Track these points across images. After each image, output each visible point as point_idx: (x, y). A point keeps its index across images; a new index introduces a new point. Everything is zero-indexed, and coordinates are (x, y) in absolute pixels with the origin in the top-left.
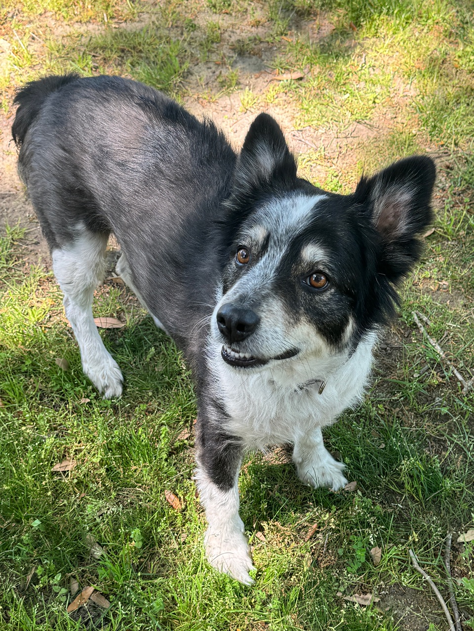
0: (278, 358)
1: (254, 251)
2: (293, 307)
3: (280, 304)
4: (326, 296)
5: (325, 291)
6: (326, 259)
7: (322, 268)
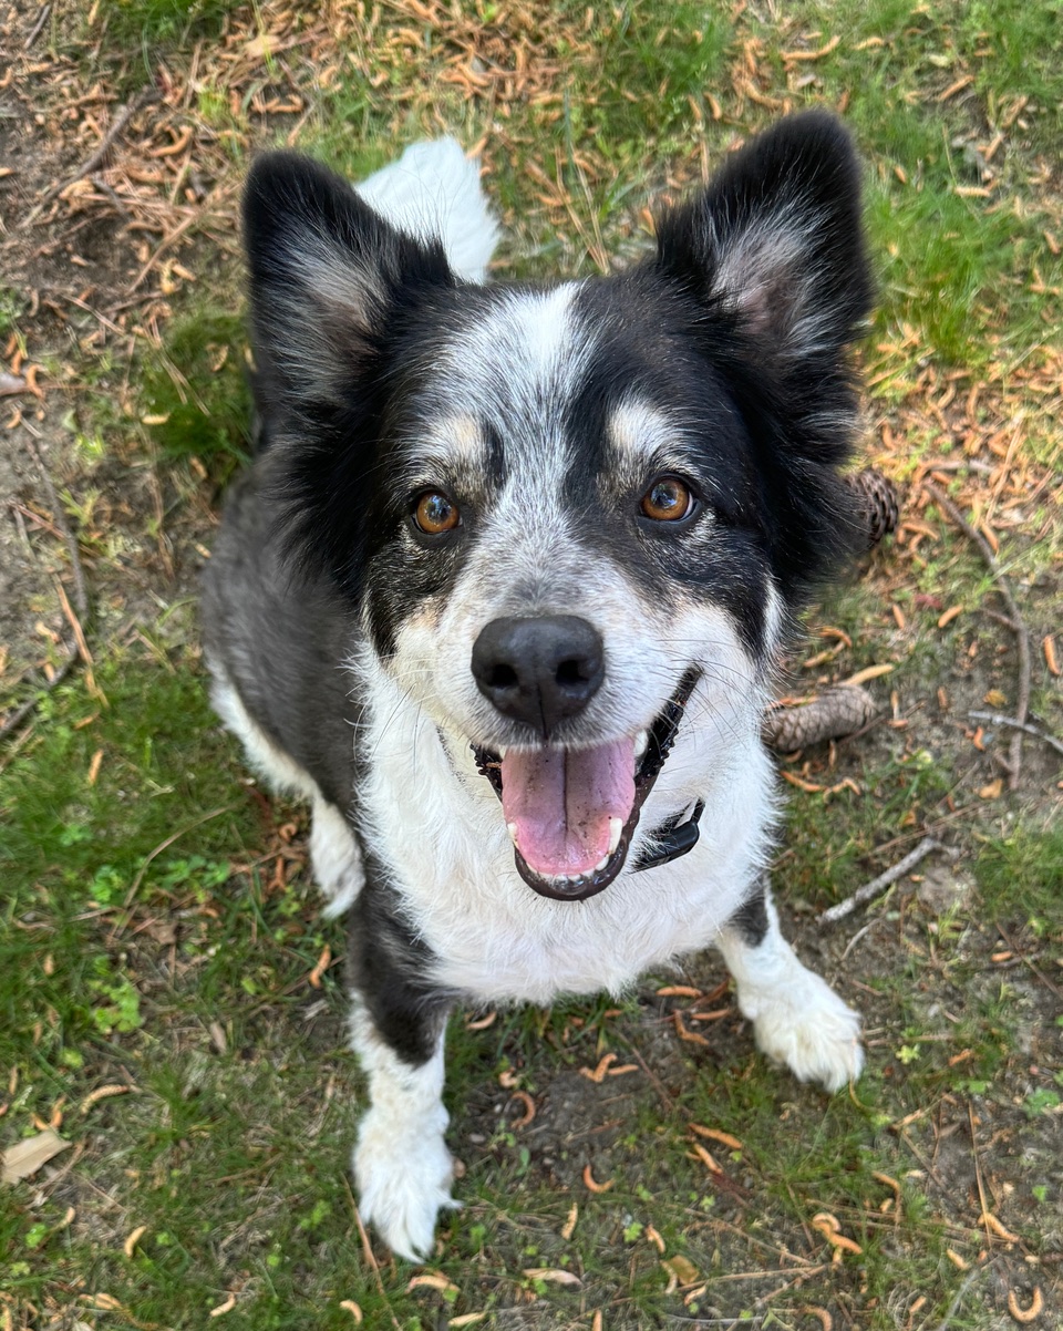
5: (693, 519)
7: (673, 462)
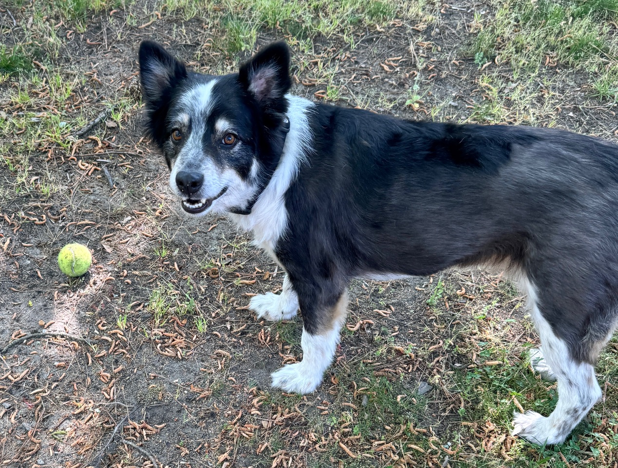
0: (219, 196)
1: (184, 130)
2: (219, 161)
3: (211, 162)
4: (237, 148)
5: (235, 145)
6: (231, 126)
7: (230, 131)
